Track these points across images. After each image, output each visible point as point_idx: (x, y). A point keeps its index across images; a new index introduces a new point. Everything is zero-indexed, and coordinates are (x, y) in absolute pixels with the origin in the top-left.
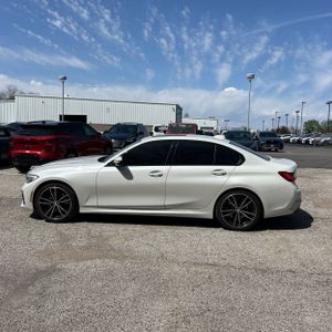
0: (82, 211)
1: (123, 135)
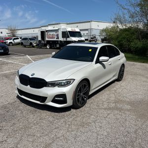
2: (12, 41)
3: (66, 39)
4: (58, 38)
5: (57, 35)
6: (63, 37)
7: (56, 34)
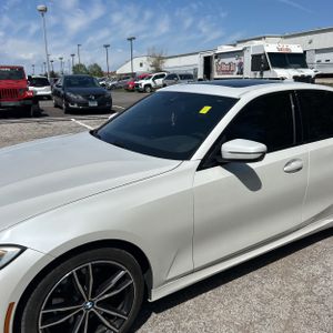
2: (150, 81)
3: (261, 74)
4: (241, 72)
5: (241, 65)
6: (252, 70)
7: (237, 62)
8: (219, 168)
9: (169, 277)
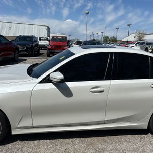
0: (14, 132)
1: (24, 42)
8: (51, 84)
9: (19, 126)
